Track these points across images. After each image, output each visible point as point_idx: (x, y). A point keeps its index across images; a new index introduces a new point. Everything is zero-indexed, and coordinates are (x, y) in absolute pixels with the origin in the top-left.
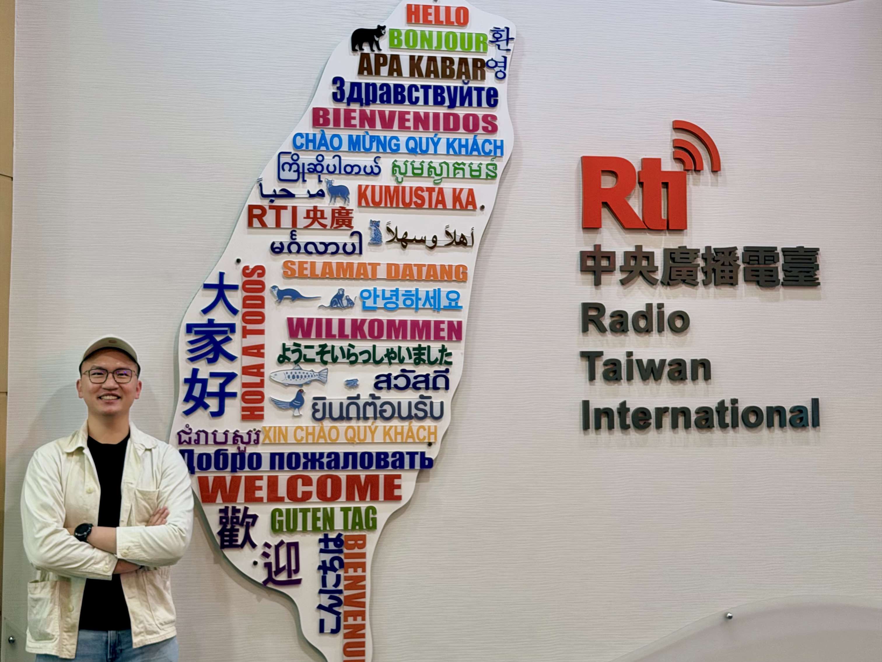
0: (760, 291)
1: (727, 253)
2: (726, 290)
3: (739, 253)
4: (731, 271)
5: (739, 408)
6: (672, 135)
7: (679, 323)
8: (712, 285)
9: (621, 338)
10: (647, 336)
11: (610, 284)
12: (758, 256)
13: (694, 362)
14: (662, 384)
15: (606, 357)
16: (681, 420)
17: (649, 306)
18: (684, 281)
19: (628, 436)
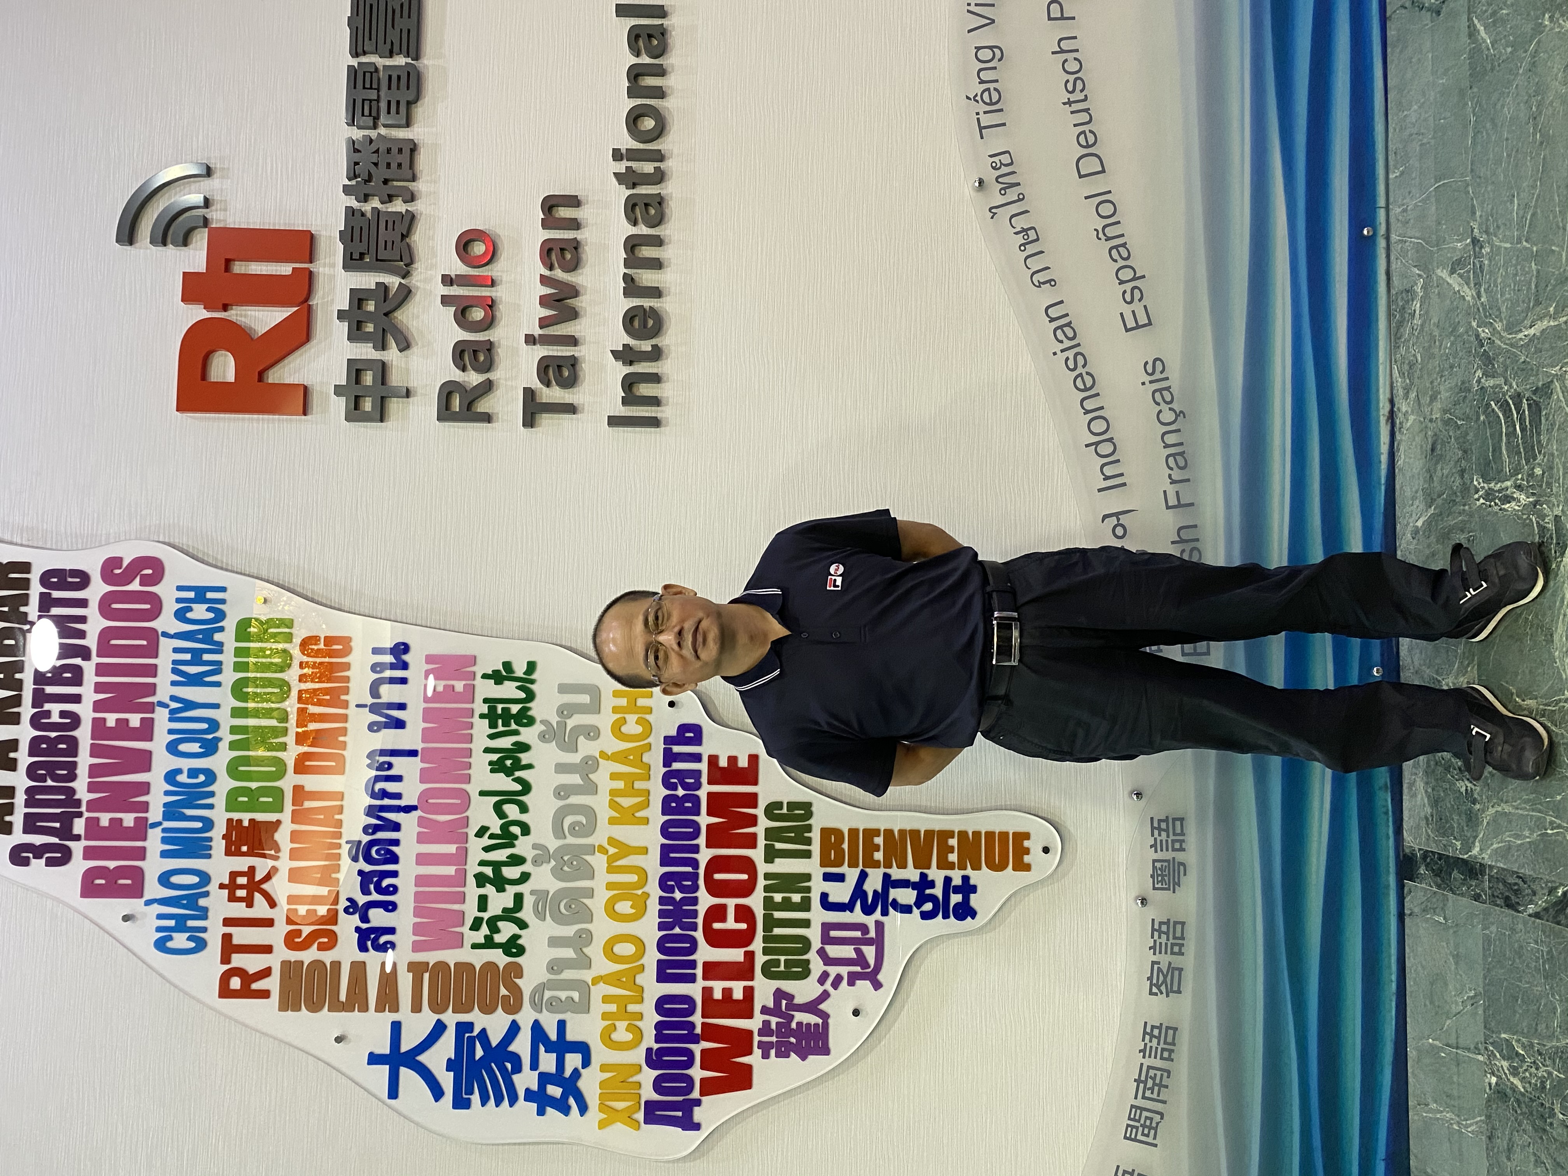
0: (426, 99)
1: (357, 157)
2: (422, 161)
3: (357, 134)
4: (389, 151)
5: (629, 147)
6: (147, 248)
7: (479, 249)
8: (411, 185)
9: (501, 353)
10: (501, 307)
11: (408, 370)
12: (363, 100)
13: (545, 225)
14: (585, 284)
15: (535, 383)
16: (647, 252)
17: (446, 300)
18: (403, 237)
19: (673, 348)
